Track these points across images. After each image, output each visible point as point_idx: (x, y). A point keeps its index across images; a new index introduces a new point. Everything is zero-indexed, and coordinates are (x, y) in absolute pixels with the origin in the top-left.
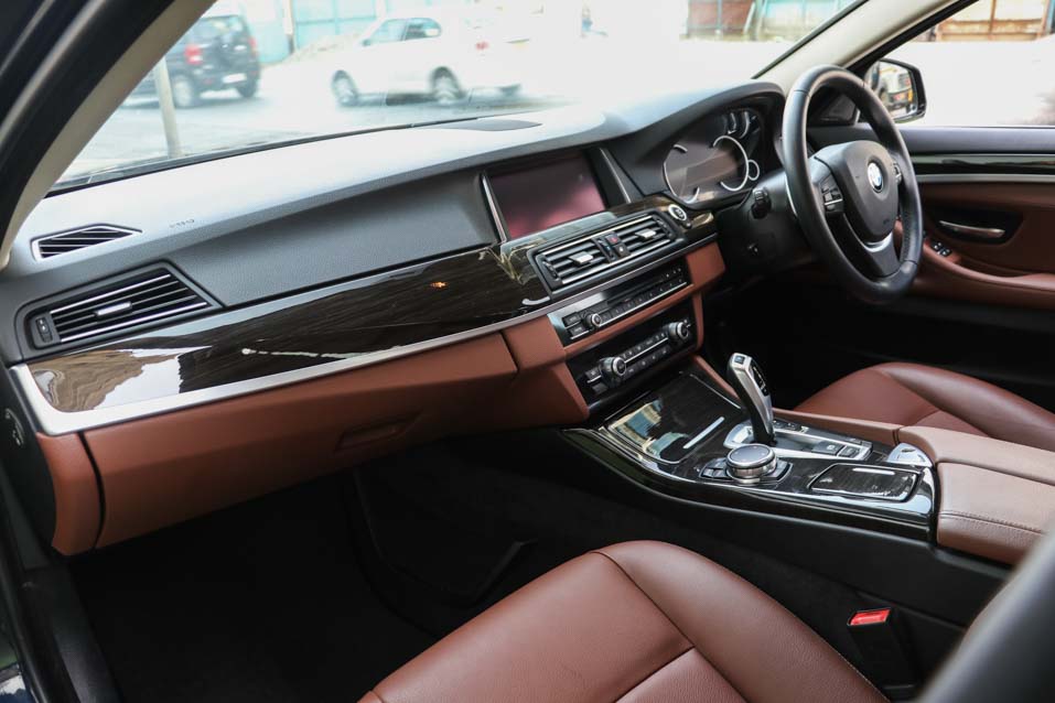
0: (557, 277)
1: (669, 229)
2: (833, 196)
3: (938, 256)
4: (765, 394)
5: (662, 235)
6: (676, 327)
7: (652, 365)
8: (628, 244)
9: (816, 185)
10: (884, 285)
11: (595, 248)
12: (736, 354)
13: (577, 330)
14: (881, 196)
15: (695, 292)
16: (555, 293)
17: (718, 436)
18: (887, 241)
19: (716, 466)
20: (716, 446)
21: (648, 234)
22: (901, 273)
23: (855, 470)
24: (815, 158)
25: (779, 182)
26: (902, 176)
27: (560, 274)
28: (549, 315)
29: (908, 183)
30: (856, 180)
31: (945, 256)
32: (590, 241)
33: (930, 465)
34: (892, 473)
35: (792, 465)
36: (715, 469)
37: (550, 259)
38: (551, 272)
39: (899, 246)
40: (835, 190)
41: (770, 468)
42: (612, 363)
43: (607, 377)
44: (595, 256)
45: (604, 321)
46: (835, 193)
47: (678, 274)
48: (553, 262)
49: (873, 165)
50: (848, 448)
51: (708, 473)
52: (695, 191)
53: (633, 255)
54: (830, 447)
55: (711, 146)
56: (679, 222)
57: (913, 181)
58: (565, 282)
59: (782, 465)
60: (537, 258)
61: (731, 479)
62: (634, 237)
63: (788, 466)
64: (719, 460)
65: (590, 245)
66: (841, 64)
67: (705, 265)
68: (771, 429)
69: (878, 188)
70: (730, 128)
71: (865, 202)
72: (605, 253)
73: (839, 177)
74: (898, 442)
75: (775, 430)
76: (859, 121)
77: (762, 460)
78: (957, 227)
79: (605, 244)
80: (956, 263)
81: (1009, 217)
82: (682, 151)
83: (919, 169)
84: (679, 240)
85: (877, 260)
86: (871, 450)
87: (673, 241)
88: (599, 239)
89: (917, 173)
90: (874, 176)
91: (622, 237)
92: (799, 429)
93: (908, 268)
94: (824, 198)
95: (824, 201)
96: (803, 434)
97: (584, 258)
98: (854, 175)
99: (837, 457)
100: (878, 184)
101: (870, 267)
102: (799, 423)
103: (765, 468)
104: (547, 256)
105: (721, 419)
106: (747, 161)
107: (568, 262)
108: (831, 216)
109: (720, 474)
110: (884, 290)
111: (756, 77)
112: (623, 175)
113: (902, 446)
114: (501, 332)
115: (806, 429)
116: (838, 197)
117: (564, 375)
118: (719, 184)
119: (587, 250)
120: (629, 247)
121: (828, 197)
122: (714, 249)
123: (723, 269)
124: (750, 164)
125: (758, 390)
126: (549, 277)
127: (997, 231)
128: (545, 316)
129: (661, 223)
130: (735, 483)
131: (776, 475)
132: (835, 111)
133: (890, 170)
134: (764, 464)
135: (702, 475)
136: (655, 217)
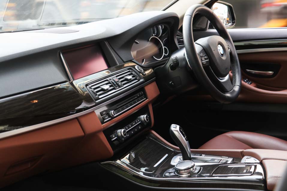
0: (96, 95)
1: (137, 75)
2: (205, 59)
3: (247, 85)
4: (187, 140)
5: (134, 78)
6: (143, 117)
7: (135, 133)
8: (122, 81)
9: (198, 54)
10: (228, 95)
11: (109, 83)
12: (173, 125)
13: (106, 118)
14: (224, 58)
15: (149, 103)
16: (97, 101)
17: (167, 161)
18: (227, 78)
19: (170, 171)
20: (167, 165)
21: (129, 77)
22: (234, 91)
23: (228, 166)
24: (196, 43)
25: (181, 54)
26: (230, 50)
27: (98, 94)
28: (95, 111)
29: (233, 53)
30: (214, 52)
31: (250, 84)
32: (107, 80)
33: (258, 162)
34: (245, 166)
35: (202, 168)
36: (170, 173)
37: (93, 87)
38: (94, 93)
39: (232, 79)
40: (205, 56)
41: (193, 169)
42: (121, 132)
43: (119, 138)
44: (110, 86)
45: (116, 114)
46: (206, 57)
47: (142, 95)
48: (95, 89)
49: (219, 45)
50: (223, 160)
51: (167, 174)
52: (143, 60)
53: (125, 86)
54: (216, 160)
55: (148, 41)
56: (140, 72)
57: (235, 52)
58: (100, 97)
59: (198, 168)
60: (88, 87)
61: (177, 176)
62: (124, 79)
63: (201, 168)
64: (171, 169)
65: (107, 82)
66: (202, 3)
67: (152, 91)
68: (190, 156)
69: (222, 55)
70: (154, 33)
71: (218, 61)
72: (114, 85)
73: (207, 50)
74: (243, 156)
75: (192, 156)
76: (208, 29)
77: (190, 166)
78: (253, 71)
79: (113, 82)
80: (255, 87)
81: (275, 66)
82: (137, 43)
83: (237, 48)
84: (141, 80)
85: (224, 85)
86: (233, 160)
87: (139, 81)
88: (110, 80)
89: (237, 49)
90: (220, 50)
91: (119, 79)
92: (201, 155)
93: (237, 89)
94: (202, 59)
95: (202, 61)
96: (203, 157)
97: (106, 87)
98: (213, 50)
99: (220, 163)
100: (222, 53)
101: (222, 88)
102: (201, 153)
103: (192, 169)
104: (92, 86)
105: (167, 155)
106: (163, 47)
107: (100, 89)
108: (205, 67)
109: (172, 174)
110: (228, 97)
111: (164, 10)
112: (115, 53)
113: (245, 157)
114: (77, 118)
115: (204, 155)
116: (207, 59)
117: (103, 137)
118: (152, 57)
119: (107, 84)
120: (123, 83)
121: (203, 59)
122: (154, 84)
123: (159, 93)
124: (164, 48)
125: (184, 139)
126: (94, 95)
127: (271, 72)
128: (93, 112)
129: (134, 73)
130: (180, 177)
131: (196, 172)
132: (198, 25)
133: (226, 47)
134: (191, 168)
135: (165, 176)
136: (130, 70)
